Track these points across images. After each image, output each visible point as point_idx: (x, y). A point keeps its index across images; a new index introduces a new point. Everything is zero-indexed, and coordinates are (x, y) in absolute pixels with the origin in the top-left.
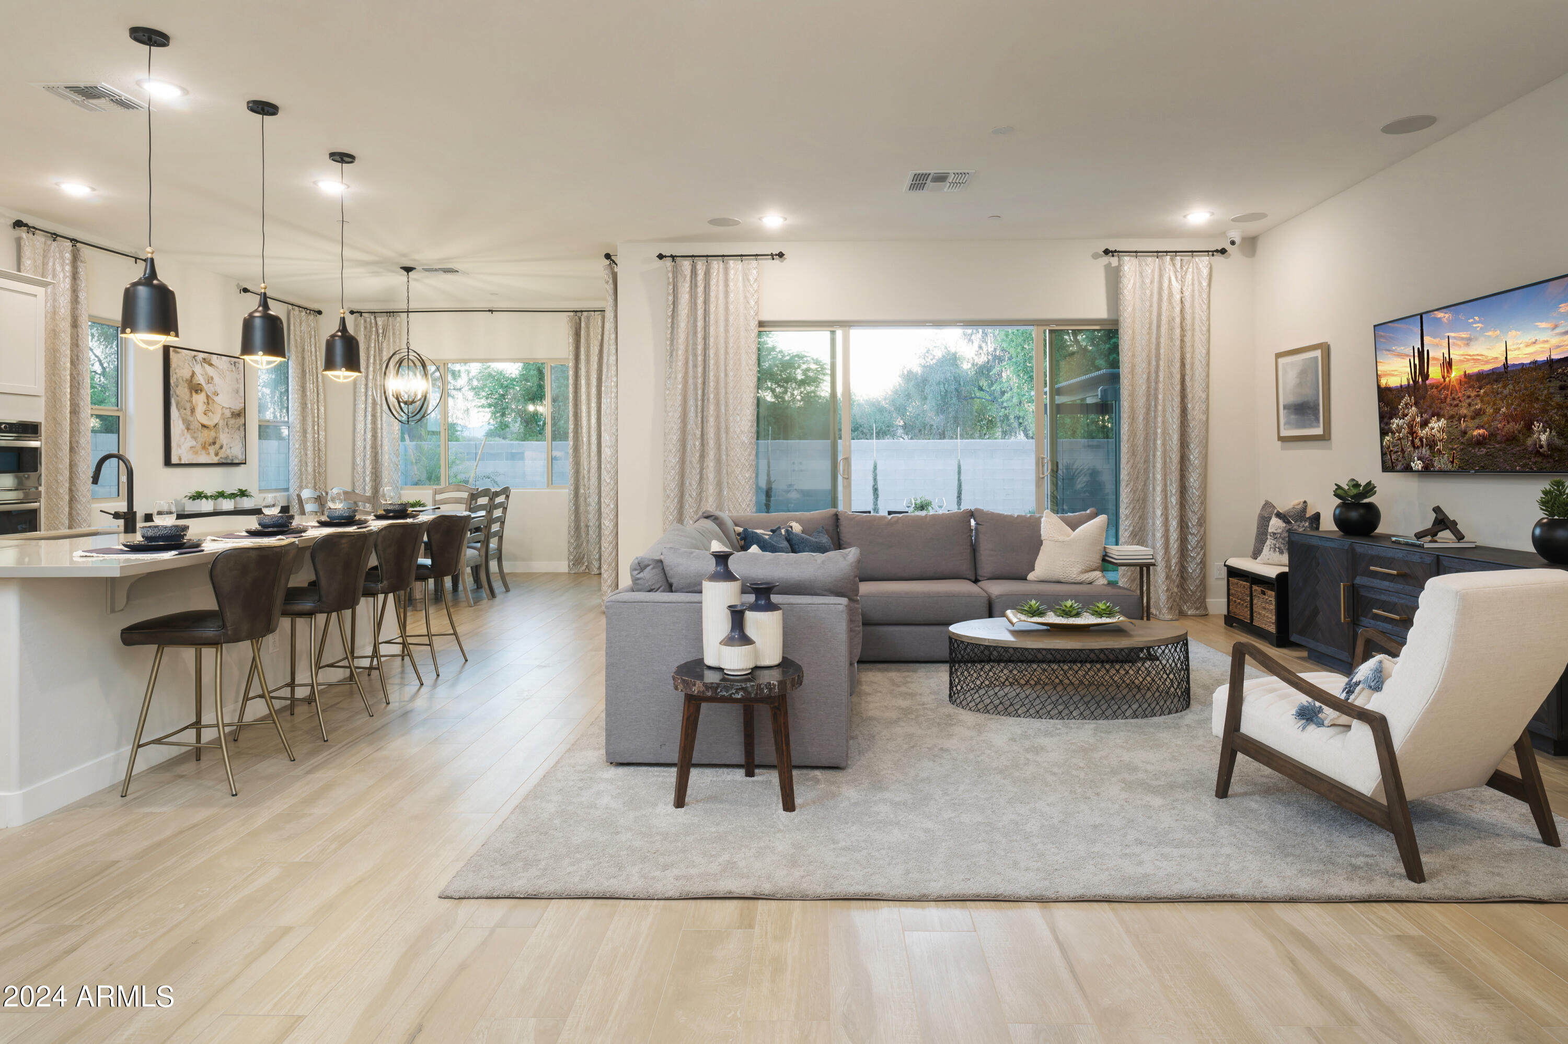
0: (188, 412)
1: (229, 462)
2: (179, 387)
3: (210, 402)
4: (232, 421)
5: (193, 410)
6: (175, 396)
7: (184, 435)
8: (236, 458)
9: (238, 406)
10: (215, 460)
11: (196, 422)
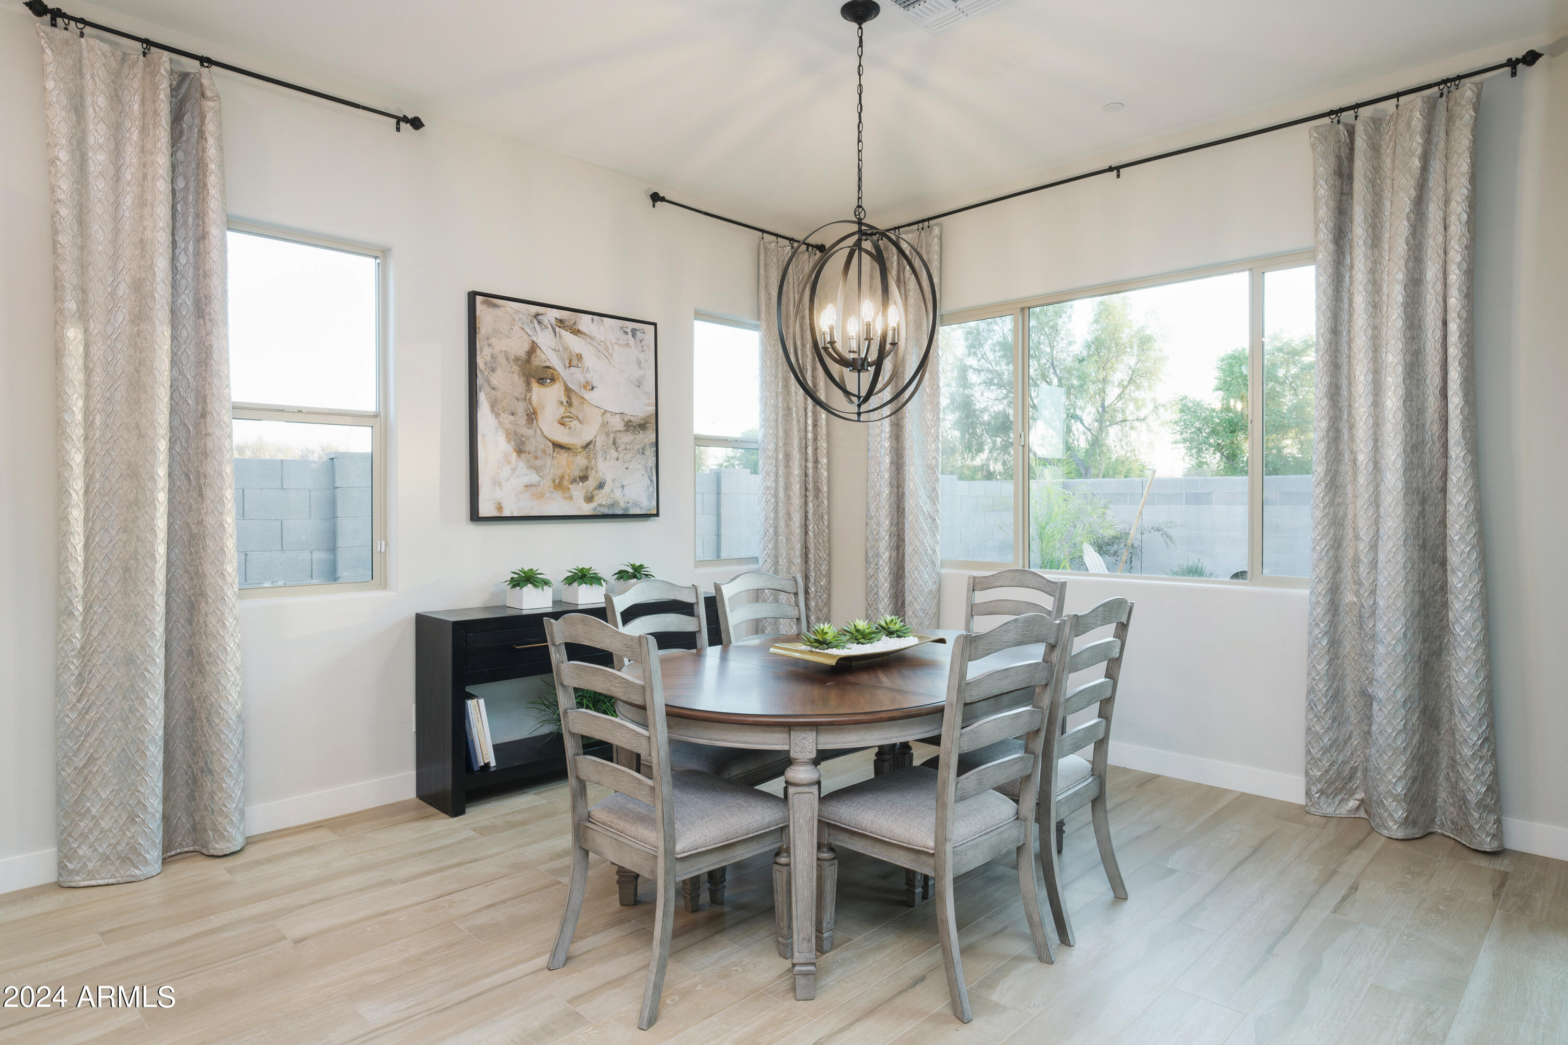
0: (523, 421)
1: (620, 512)
2: (499, 372)
3: (575, 401)
4: (625, 439)
5: (532, 416)
6: (487, 388)
7: (509, 463)
8: (636, 504)
9: (641, 409)
10: (587, 509)
11: (540, 439)
